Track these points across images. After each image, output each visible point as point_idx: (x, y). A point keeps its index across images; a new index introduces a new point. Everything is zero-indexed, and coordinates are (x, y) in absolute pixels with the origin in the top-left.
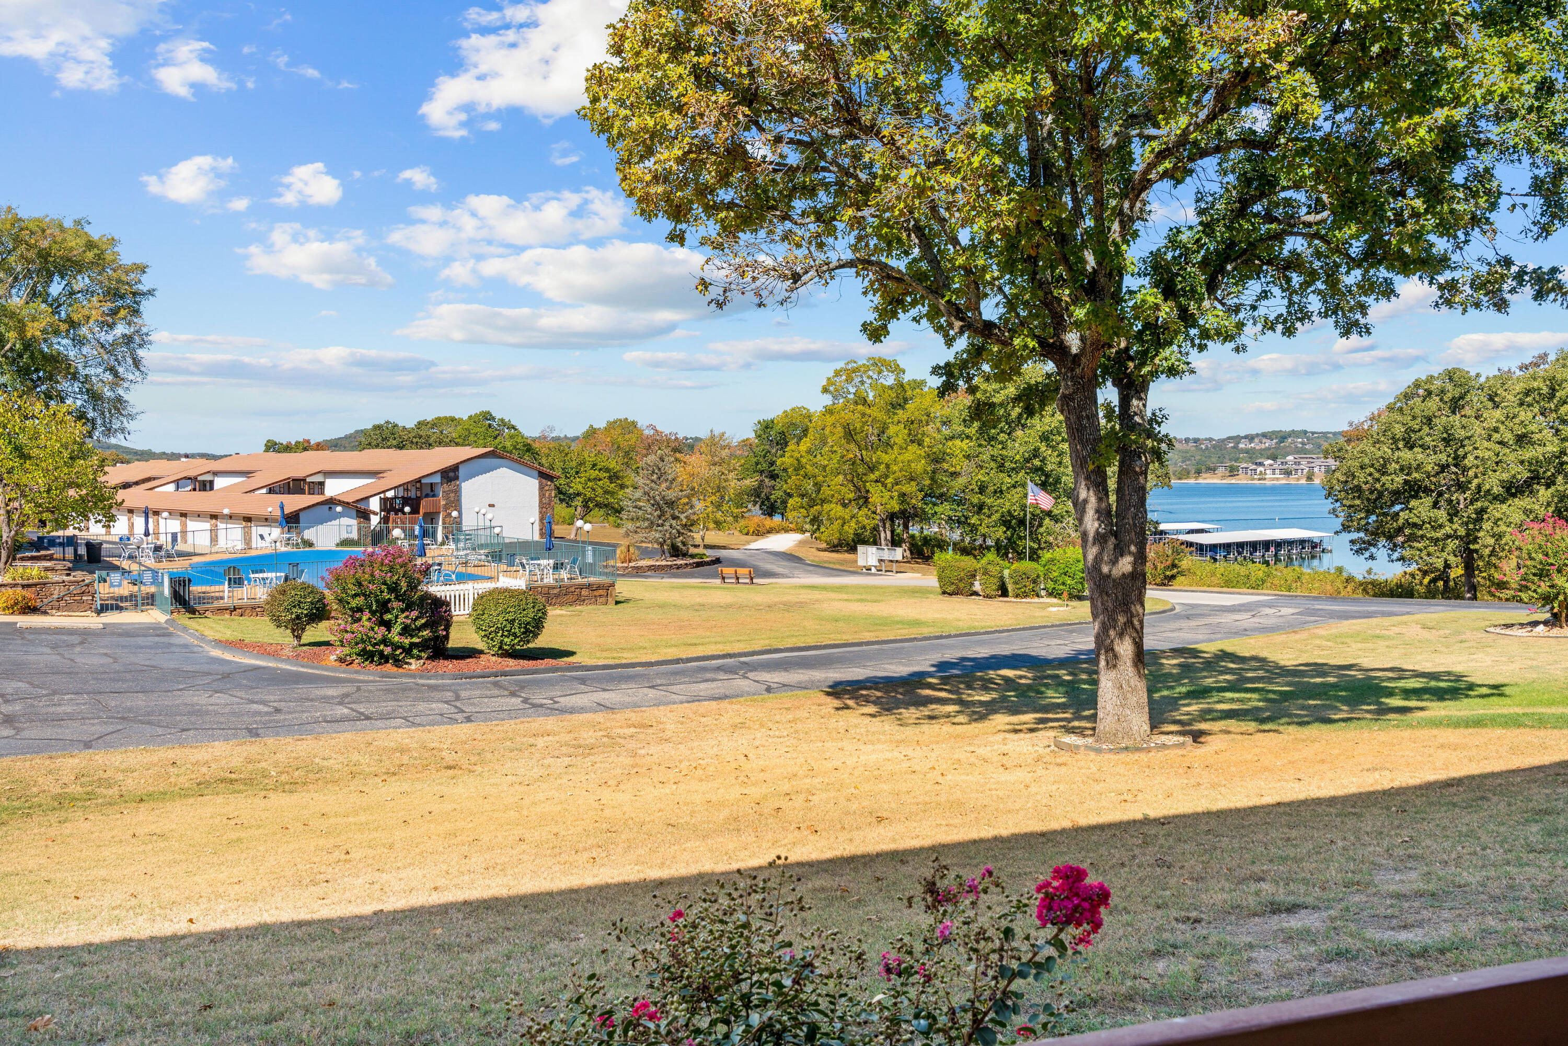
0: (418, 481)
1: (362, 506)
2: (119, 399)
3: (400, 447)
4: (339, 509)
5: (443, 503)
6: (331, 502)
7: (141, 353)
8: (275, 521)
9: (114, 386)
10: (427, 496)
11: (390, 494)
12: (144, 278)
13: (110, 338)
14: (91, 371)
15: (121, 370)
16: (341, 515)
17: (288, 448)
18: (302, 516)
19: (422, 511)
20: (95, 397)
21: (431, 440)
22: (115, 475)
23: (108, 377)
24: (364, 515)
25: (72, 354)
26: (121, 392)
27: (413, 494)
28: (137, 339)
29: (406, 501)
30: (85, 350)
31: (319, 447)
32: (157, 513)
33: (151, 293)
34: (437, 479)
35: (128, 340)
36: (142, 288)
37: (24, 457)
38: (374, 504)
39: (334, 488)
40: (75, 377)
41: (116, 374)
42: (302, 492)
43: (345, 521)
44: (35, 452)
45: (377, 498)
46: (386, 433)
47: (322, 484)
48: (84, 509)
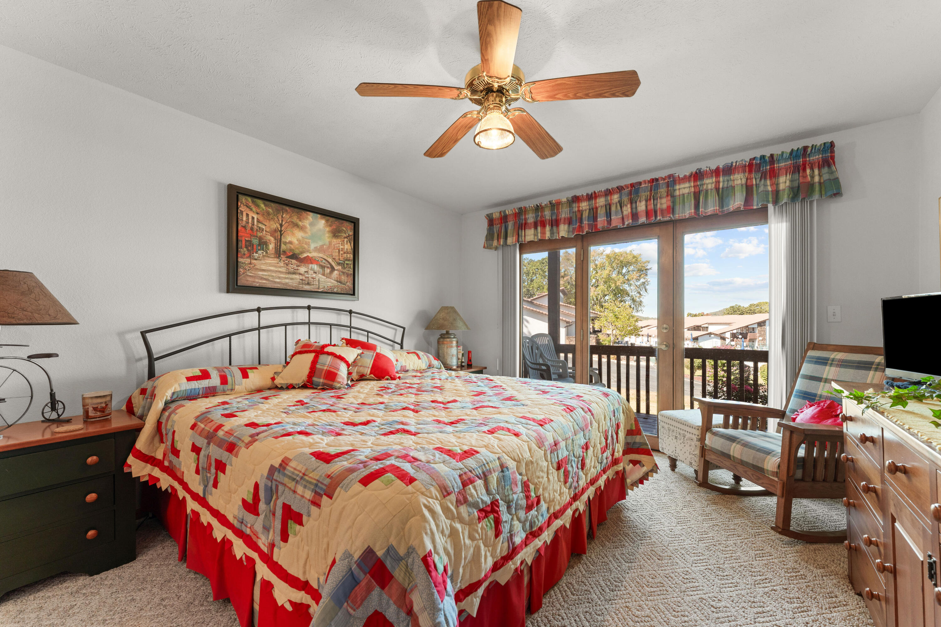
0: (747, 326)
1: (723, 335)
2: (641, 301)
3: (742, 314)
4: (712, 336)
5: (758, 335)
6: (710, 334)
7: (647, 287)
8: (689, 340)
9: (639, 297)
10: (751, 332)
11: (735, 331)
12: (649, 264)
13: (639, 283)
14: (633, 294)
15: (641, 292)
16: (713, 338)
17: (695, 315)
18: (699, 338)
19: (748, 339)
20: (634, 300)
21: (756, 311)
22: (640, 324)
23: (638, 295)
24: (723, 339)
25: (628, 289)
26: (641, 299)
27: (745, 332)
28: (646, 283)
29: (741, 334)
30: (631, 287)
31: (707, 315)
32: (650, 336)
33: (650, 269)
34: (756, 326)
35: (644, 283)
36: (648, 267)
37: (617, 318)
38: (728, 335)
39: (711, 329)
40: (629, 296)
41: (640, 294)
42: (700, 330)
43: (715, 340)
44: (620, 317)
45: (729, 333)
46: (735, 309)
47: (707, 328)
48: (630, 333)
